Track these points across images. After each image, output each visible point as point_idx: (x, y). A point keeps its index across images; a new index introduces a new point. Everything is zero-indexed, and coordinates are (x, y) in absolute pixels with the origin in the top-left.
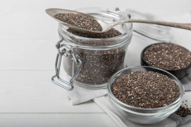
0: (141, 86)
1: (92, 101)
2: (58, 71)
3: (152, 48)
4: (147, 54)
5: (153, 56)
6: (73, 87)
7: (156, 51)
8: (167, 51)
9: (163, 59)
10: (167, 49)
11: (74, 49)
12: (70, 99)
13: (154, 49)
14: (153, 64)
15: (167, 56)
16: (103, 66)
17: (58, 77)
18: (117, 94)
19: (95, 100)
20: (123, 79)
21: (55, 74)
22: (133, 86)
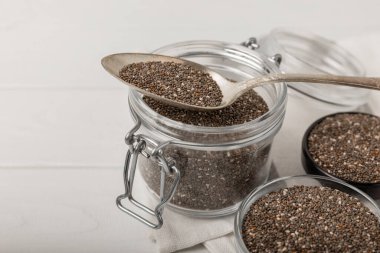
0: (305, 228)
1: (201, 246)
2: (129, 185)
3: (326, 127)
4: (316, 141)
5: (329, 147)
6: (161, 222)
7: (335, 136)
8: (357, 136)
9: (350, 156)
10: (357, 130)
11: (163, 149)
12: (155, 241)
13: (329, 129)
14: (329, 167)
15: (357, 147)
16: (225, 176)
17: (131, 198)
18: (254, 245)
19: (208, 245)
20: (267, 210)
21: (124, 192)
22: (289, 228)
